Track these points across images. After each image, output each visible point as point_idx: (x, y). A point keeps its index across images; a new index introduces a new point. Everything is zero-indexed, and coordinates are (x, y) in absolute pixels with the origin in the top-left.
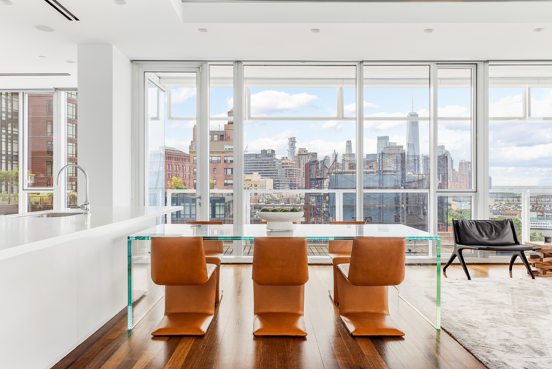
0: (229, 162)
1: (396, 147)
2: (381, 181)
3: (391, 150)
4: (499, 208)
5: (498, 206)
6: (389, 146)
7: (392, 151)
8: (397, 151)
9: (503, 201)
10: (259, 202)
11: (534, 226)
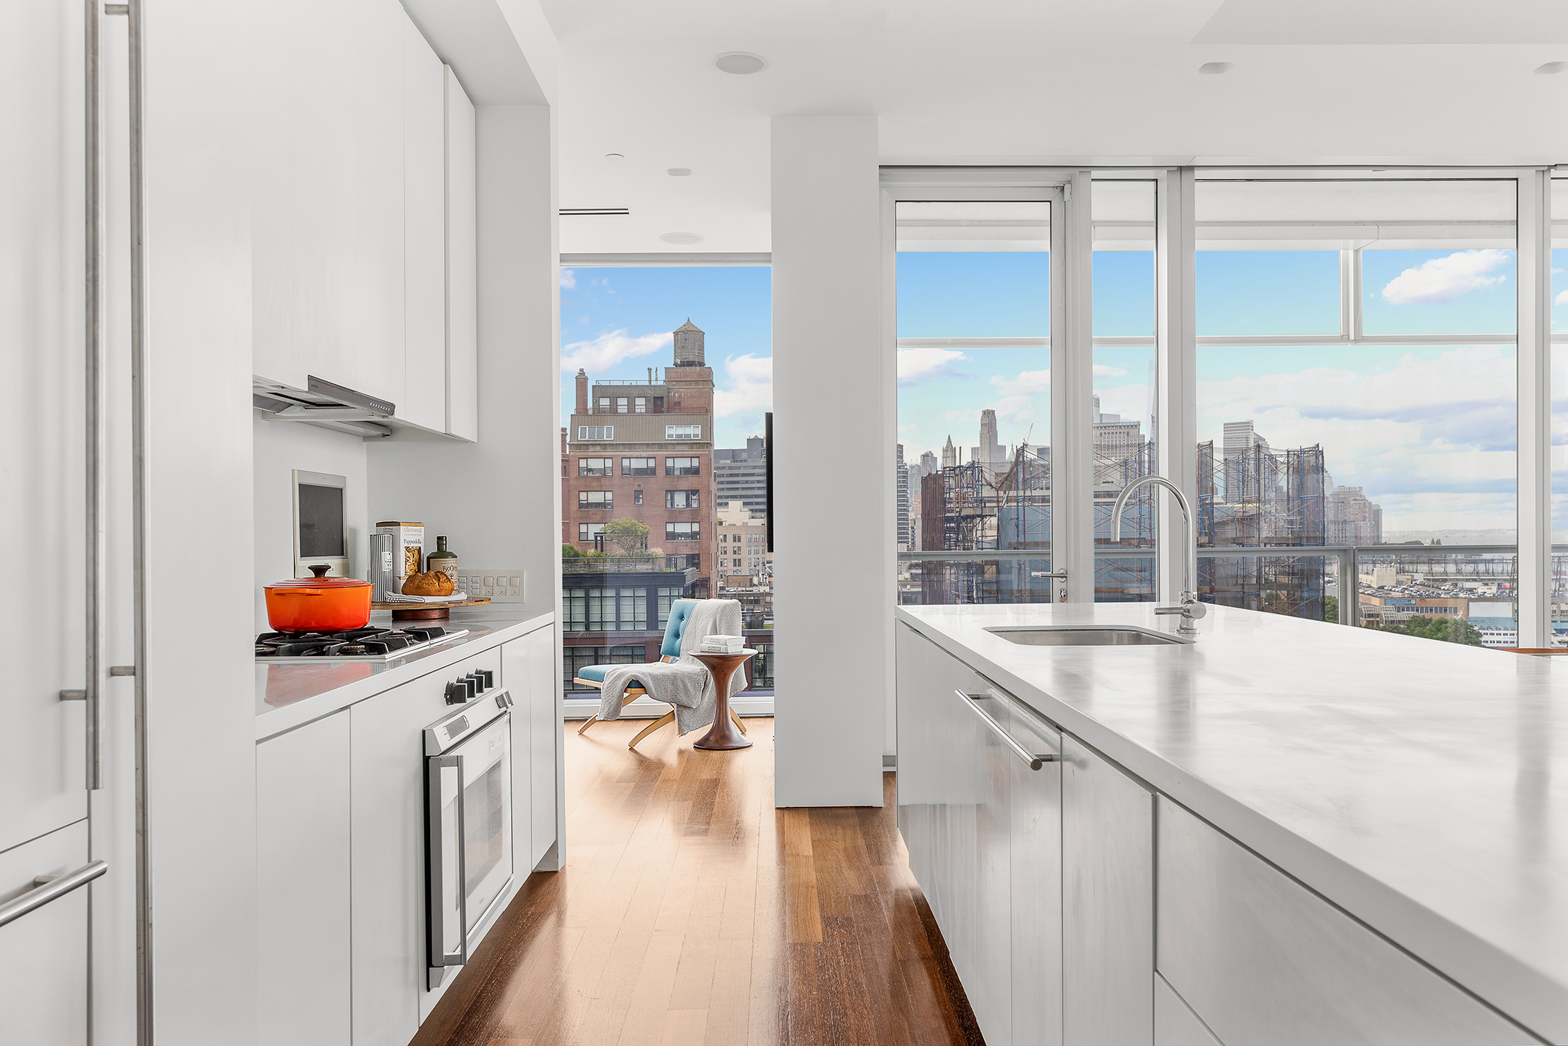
0: (677, 473)
1: (1120, 427)
2: (1142, 520)
3: (1106, 436)
4: (1410, 592)
5: (1405, 587)
6: (1102, 425)
7: (1108, 438)
8: (1124, 437)
9: (1417, 572)
10: (752, 585)
11: (1504, 642)
